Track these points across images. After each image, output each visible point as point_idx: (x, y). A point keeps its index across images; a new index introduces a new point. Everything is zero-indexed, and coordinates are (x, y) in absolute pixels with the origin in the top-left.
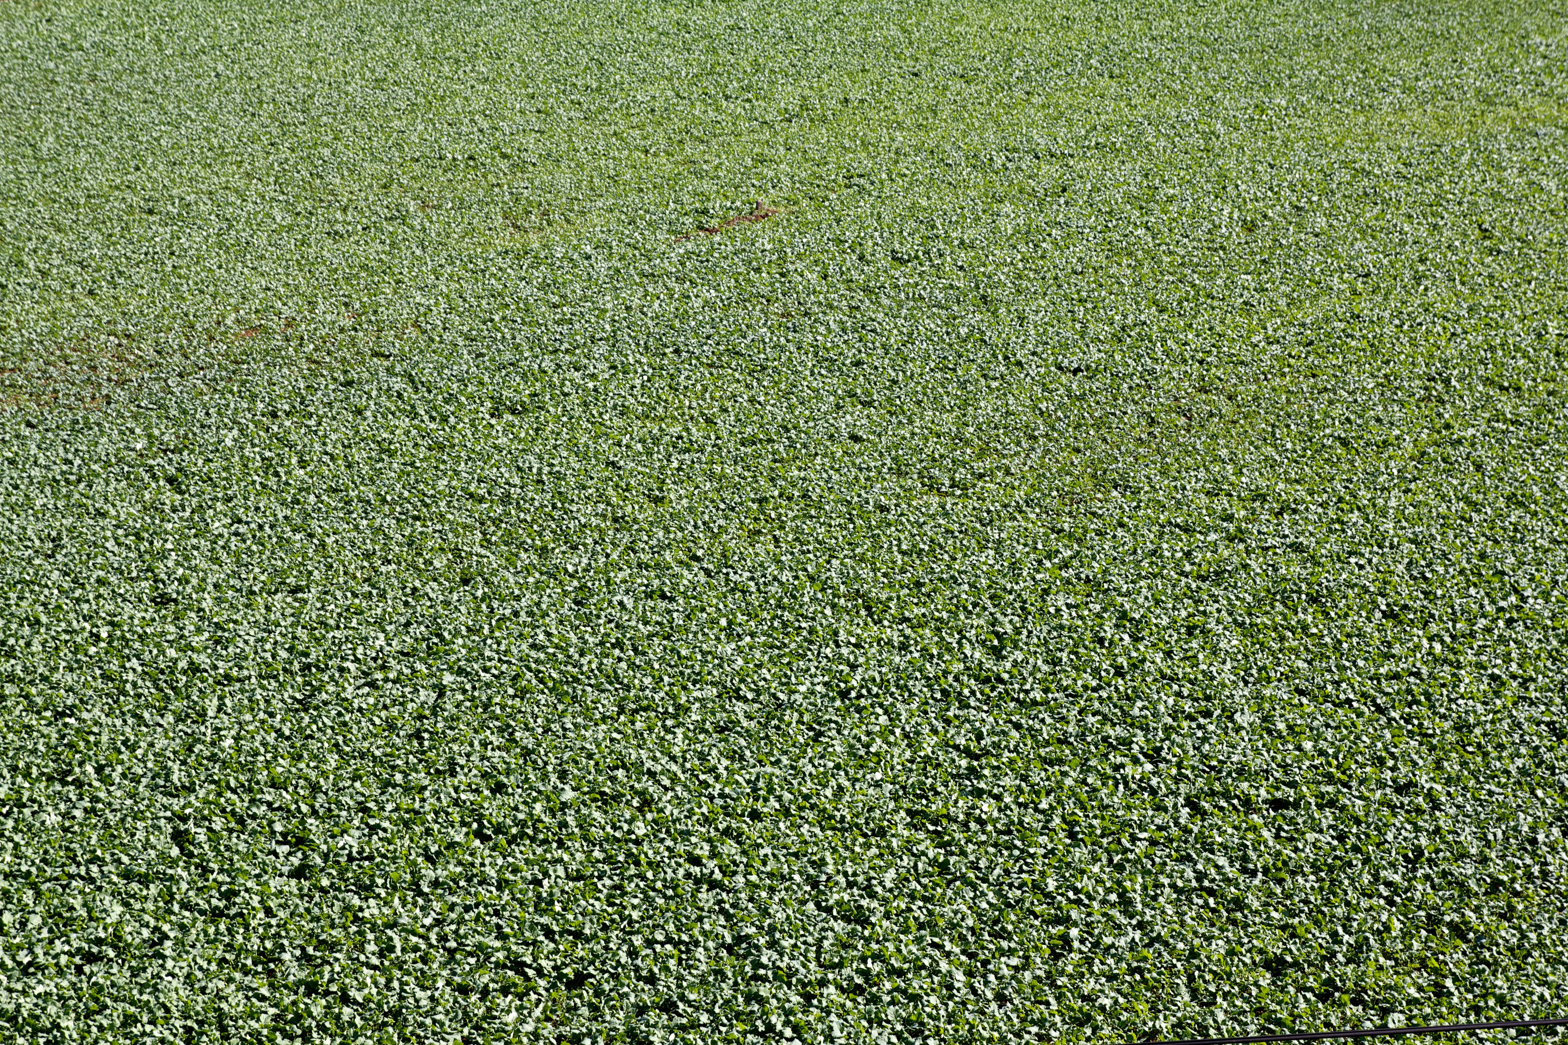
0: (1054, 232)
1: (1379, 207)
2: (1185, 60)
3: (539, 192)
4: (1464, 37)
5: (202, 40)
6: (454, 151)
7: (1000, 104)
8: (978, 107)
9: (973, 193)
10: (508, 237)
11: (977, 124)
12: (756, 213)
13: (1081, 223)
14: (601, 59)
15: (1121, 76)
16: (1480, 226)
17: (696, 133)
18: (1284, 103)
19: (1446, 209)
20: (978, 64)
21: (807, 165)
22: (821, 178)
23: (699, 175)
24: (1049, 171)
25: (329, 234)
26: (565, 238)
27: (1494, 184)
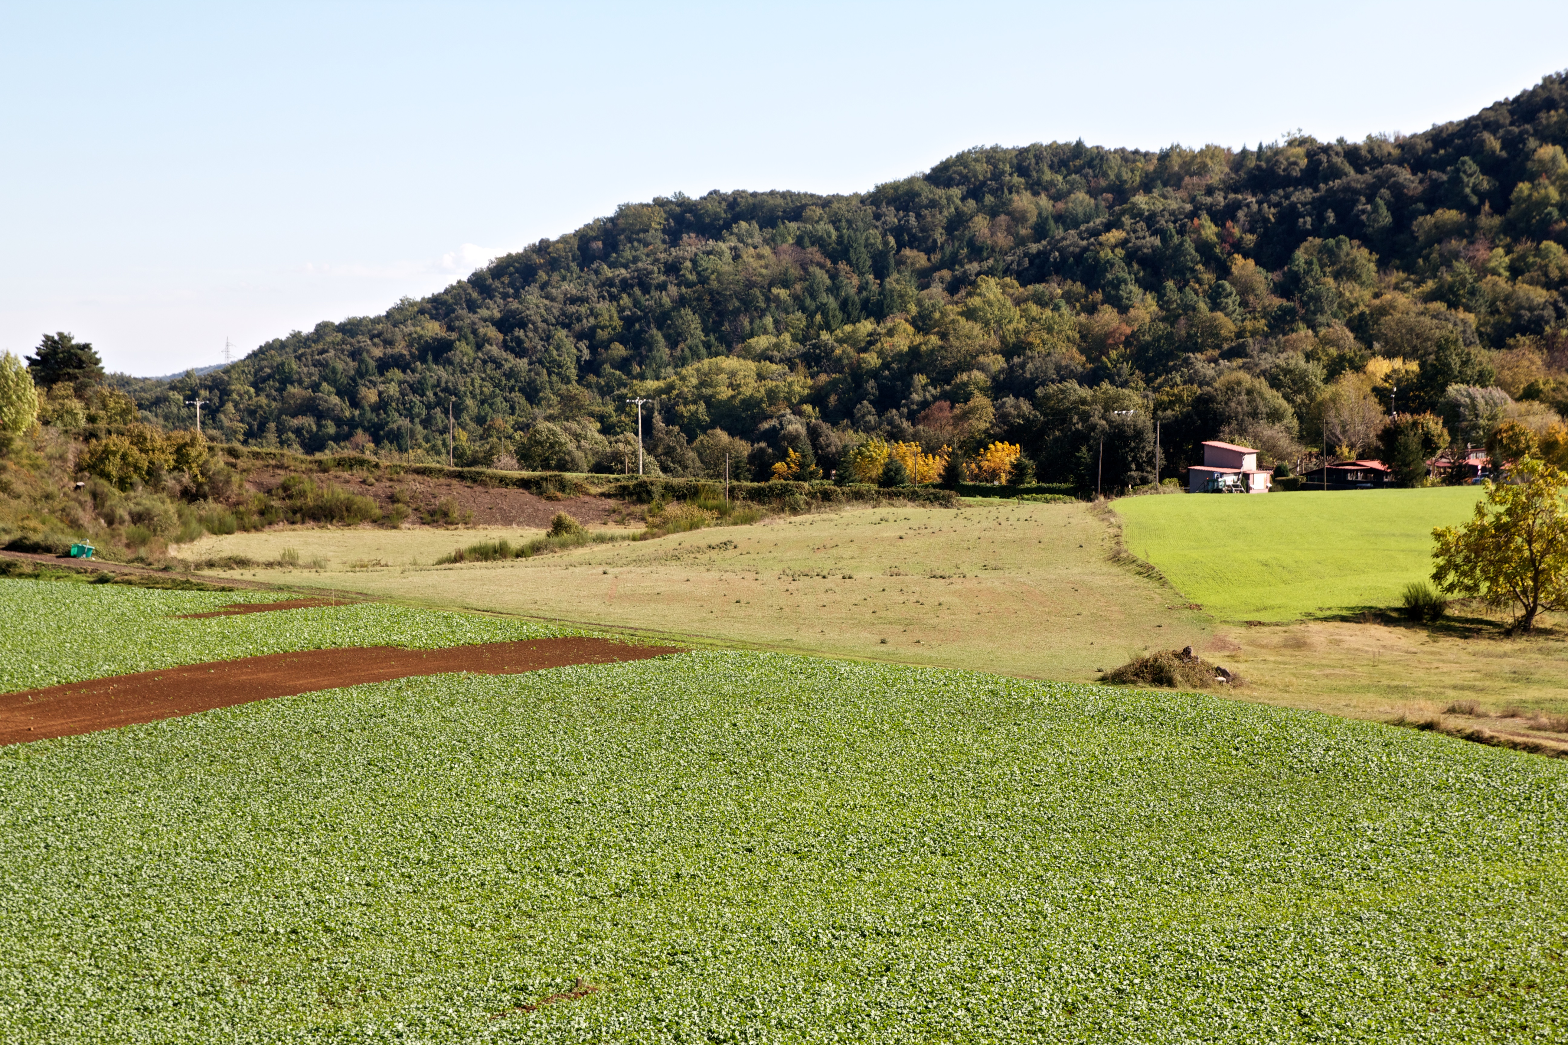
0: (873, 1013)
1: (1200, 990)
2: (1018, 838)
3: (359, 967)
4: (1294, 820)
5: (36, 810)
6: (277, 925)
7: (831, 881)
8: (809, 884)
9: (796, 972)
10: (321, 1014)
11: (806, 901)
12: (576, 990)
13: (901, 1004)
14: (437, 832)
15: (954, 854)
16: (1299, 1011)
17: (524, 908)
18: (1112, 883)
19: (1267, 993)
20: (812, 841)
21: (633, 941)
22: (645, 954)
23: (522, 950)
24: (875, 949)
25: (138, 1009)
26: (378, 1015)
27: (1316, 969)
